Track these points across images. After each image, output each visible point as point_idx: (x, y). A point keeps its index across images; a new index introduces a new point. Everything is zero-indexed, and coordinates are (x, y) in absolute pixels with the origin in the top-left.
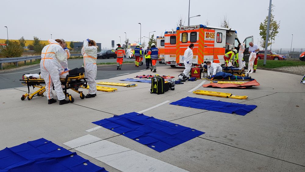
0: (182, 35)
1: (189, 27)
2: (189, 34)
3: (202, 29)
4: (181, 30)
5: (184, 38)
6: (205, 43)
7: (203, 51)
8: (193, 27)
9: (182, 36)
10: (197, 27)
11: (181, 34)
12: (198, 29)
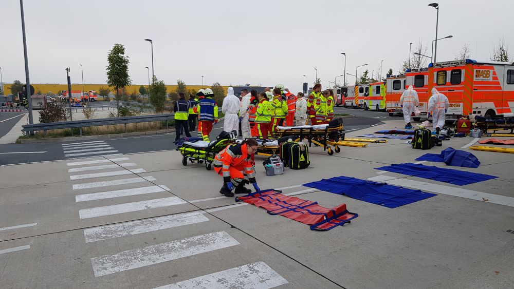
0: (437, 74)
1: (449, 63)
2: (449, 73)
3: (470, 66)
4: (436, 67)
5: (441, 78)
6: (474, 85)
7: (471, 96)
8: (455, 63)
9: (437, 76)
10: (461, 63)
11: (435, 73)
12: (463, 65)
